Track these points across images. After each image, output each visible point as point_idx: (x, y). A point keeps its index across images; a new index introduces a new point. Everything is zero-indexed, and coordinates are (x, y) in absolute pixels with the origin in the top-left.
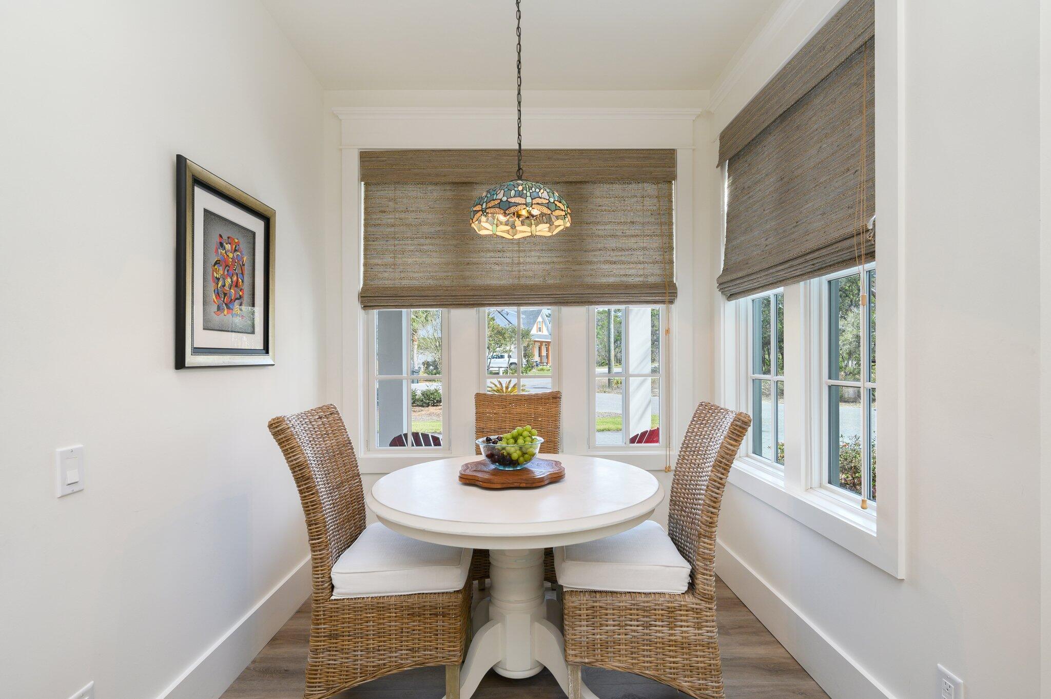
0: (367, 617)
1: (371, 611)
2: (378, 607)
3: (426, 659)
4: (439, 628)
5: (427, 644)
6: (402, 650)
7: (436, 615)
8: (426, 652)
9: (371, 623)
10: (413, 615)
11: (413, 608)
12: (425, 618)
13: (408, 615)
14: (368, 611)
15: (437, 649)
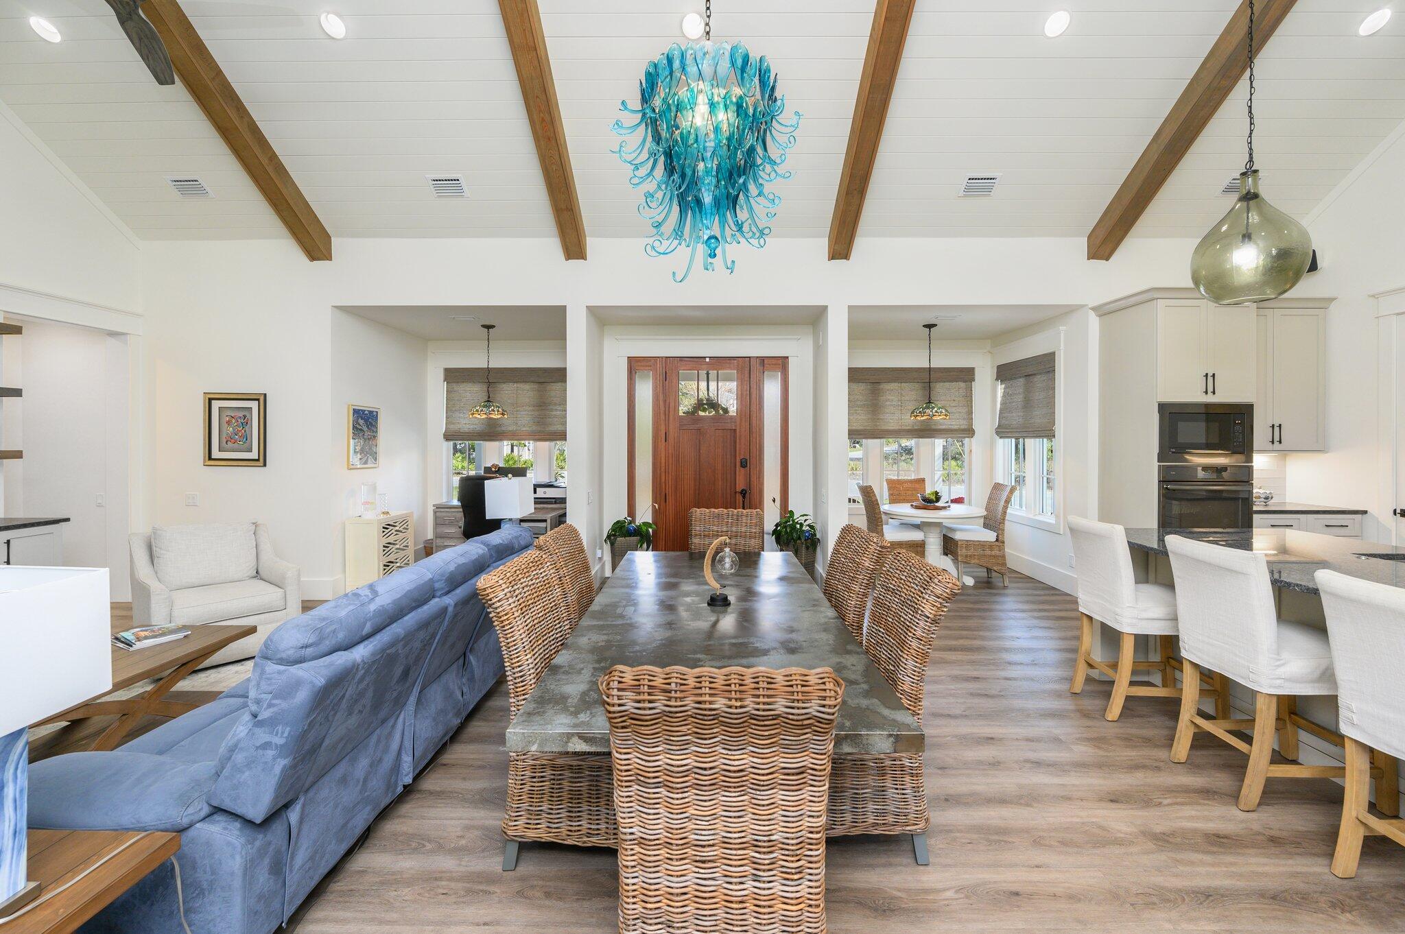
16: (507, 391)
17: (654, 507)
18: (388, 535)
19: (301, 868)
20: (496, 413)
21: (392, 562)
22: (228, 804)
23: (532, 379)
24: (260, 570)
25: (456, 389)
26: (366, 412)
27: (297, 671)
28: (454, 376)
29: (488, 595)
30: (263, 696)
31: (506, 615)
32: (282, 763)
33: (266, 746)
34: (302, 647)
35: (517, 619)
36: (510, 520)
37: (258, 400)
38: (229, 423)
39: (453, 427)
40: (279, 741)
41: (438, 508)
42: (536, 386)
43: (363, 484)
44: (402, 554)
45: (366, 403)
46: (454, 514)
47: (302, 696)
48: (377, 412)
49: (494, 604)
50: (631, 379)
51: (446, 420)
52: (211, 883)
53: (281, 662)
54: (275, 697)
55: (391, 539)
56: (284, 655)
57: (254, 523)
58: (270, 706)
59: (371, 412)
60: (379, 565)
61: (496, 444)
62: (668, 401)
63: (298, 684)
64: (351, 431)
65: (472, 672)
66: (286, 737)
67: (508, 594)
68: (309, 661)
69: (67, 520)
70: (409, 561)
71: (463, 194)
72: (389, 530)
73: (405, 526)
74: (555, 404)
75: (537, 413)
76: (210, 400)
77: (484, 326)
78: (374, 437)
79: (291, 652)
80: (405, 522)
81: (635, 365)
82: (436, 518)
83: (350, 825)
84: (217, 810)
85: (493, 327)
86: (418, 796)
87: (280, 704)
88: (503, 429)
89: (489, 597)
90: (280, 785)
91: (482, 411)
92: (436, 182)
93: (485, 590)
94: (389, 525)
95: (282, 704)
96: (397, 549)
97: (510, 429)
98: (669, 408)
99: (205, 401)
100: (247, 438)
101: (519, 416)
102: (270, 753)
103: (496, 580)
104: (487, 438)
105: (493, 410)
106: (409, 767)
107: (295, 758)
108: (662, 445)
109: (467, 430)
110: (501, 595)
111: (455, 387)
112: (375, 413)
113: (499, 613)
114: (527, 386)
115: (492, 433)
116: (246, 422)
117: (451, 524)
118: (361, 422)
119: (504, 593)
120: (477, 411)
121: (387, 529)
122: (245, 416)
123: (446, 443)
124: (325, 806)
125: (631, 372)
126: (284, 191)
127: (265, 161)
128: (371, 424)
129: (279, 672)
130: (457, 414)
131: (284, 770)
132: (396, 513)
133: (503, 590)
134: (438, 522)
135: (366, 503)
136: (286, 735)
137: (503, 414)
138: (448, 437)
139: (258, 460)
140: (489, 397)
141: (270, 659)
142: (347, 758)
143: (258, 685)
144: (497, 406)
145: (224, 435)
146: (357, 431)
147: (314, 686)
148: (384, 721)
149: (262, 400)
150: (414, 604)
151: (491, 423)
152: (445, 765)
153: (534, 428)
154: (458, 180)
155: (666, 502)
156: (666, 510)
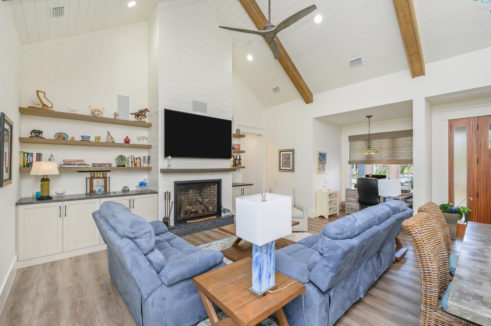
16: (375, 143)
17: (468, 199)
18: (330, 198)
19: (332, 314)
20: (373, 152)
21: (332, 208)
22: (314, 281)
23: (388, 137)
24: (295, 205)
25: (353, 144)
26: (323, 154)
27: (337, 242)
28: (352, 139)
29: (409, 229)
30: (324, 248)
31: (420, 241)
32: (331, 274)
33: (326, 266)
34: (337, 234)
35: (426, 244)
36: (390, 197)
37: (292, 151)
38: (285, 158)
39: (353, 159)
40: (332, 266)
41: (347, 190)
42: (390, 140)
43: (322, 179)
44: (335, 206)
45: (323, 151)
46: (354, 193)
47: (339, 252)
48: (326, 154)
49: (412, 234)
50: (451, 131)
51: (349, 156)
52: (310, 305)
53: (330, 237)
54: (329, 250)
55: (332, 200)
56: (331, 235)
57: (293, 189)
58: (328, 252)
59: (324, 154)
60: (328, 209)
61: (371, 165)
62: (479, 142)
63: (338, 247)
64: (318, 160)
65: (381, 260)
66: (333, 265)
67: (420, 231)
68: (339, 240)
69: (253, 184)
70: (337, 209)
71: (362, 64)
72: (331, 196)
73: (336, 195)
74: (401, 147)
75: (390, 152)
76: (280, 152)
77: (367, 117)
78: (325, 163)
79: (333, 235)
80: (336, 194)
81: (452, 124)
82: (346, 194)
83: (345, 305)
84: (311, 282)
85: (371, 116)
86: (363, 304)
87: (331, 253)
88: (374, 159)
89: (410, 231)
90: (330, 282)
91: (367, 151)
92: (351, 63)
93: (408, 227)
94: (331, 194)
95: (332, 253)
96: (333, 204)
97: (378, 159)
98: (481, 145)
99: (279, 152)
100: (289, 163)
101: (382, 153)
102: (328, 269)
103: (414, 223)
104: (366, 163)
105: (372, 151)
106: (362, 291)
107: (335, 274)
108: (475, 165)
109: (358, 160)
110: (417, 231)
111: (353, 143)
112: (325, 154)
113: (415, 239)
114: (385, 140)
115: (369, 161)
116: (289, 158)
117: (353, 196)
118: (321, 157)
119: (418, 230)
120: (365, 151)
121: (330, 196)
122: (289, 156)
123: (349, 165)
124: (339, 294)
125: (451, 127)
126: (301, 83)
127: (296, 75)
128: (324, 158)
129: (329, 241)
130: (354, 154)
131: (332, 277)
132: (333, 190)
133: (418, 229)
134: (347, 195)
135: (323, 186)
136: (333, 264)
137: (376, 152)
138: (350, 163)
139: (292, 170)
140: (369, 146)
141: (326, 236)
142: (345, 279)
143: (322, 244)
144: (373, 149)
145: (283, 162)
146: (320, 160)
147: (344, 250)
148: (355, 270)
149: (293, 151)
150: (369, 227)
151: (369, 156)
152: (372, 295)
153: (389, 158)
154: (360, 59)
155: (478, 197)
156: (478, 203)
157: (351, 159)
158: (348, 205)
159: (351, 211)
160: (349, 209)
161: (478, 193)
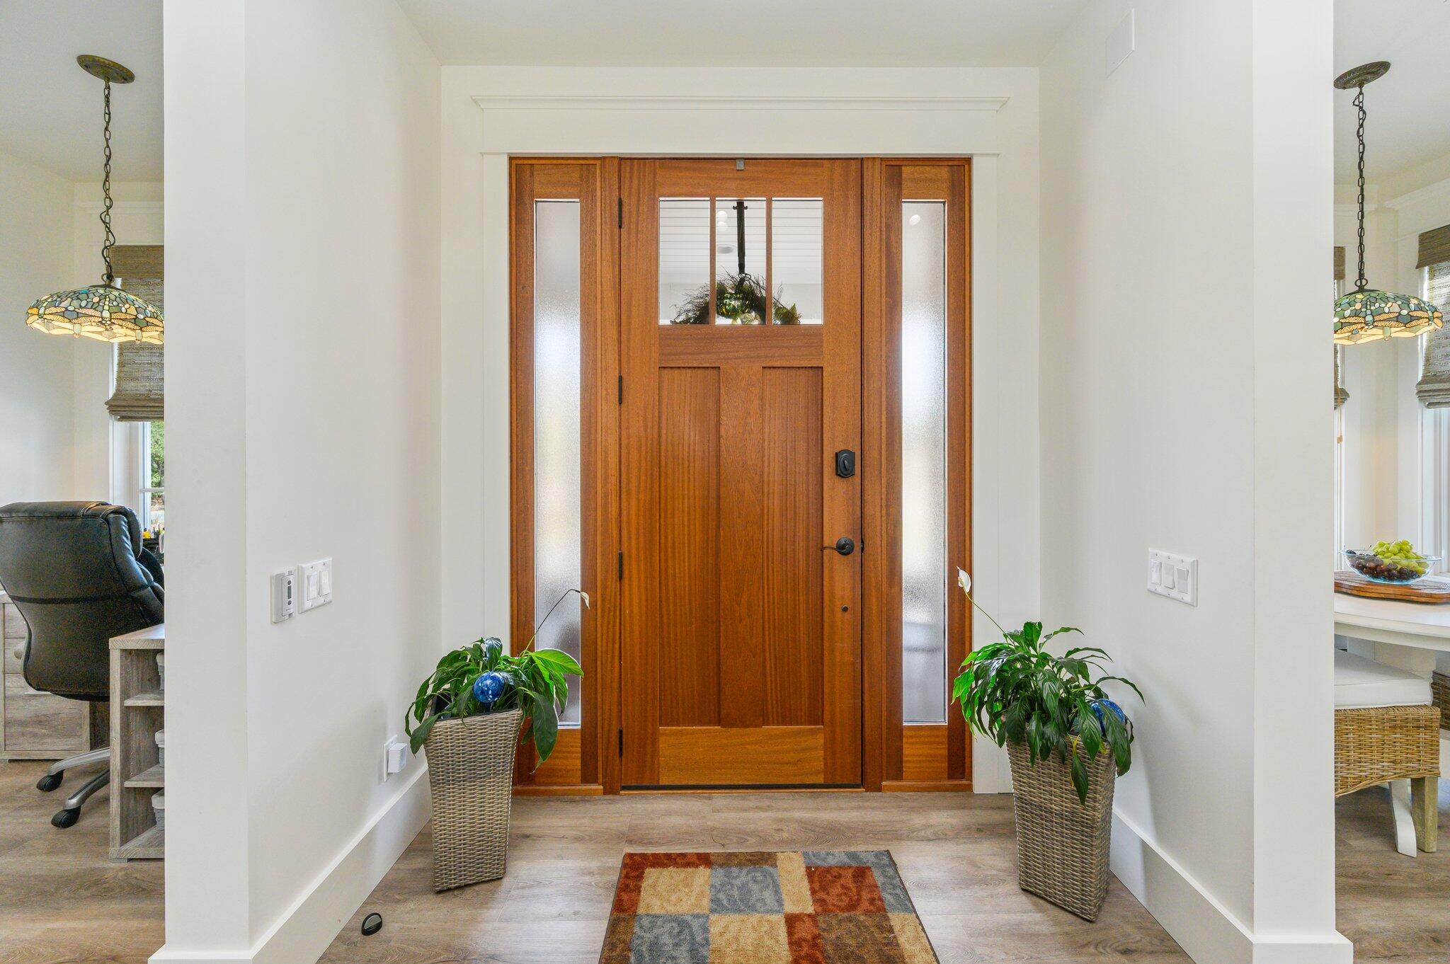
0: (1347, 729)
1: (1351, 723)
2: (1358, 719)
3: (1407, 771)
4: (1421, 740)
5: (1409, 756)
6: (1383, 762)
7: (1419, 727)
8: (1408, 765)
9: (1351, 735)
10: (1394, 727)
11: (1395, 721)
12: (1407, 731)
13: (1390, 727)
14: (1348, 723)
15: (1420, 761)
50: (520, 222)
51: (119, 372)
98: (629, 304)
108: (610, 413)
125: (518, 202)
138: (120, 410)
155: (621, 577)
156: (620, 604)
157: (131, 387)
158: (13, 698)
159: (35, 735)
160: (21, 723)
161: (621, 555)
